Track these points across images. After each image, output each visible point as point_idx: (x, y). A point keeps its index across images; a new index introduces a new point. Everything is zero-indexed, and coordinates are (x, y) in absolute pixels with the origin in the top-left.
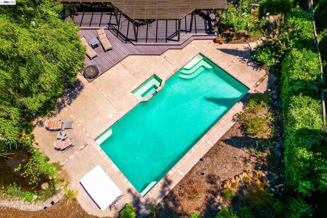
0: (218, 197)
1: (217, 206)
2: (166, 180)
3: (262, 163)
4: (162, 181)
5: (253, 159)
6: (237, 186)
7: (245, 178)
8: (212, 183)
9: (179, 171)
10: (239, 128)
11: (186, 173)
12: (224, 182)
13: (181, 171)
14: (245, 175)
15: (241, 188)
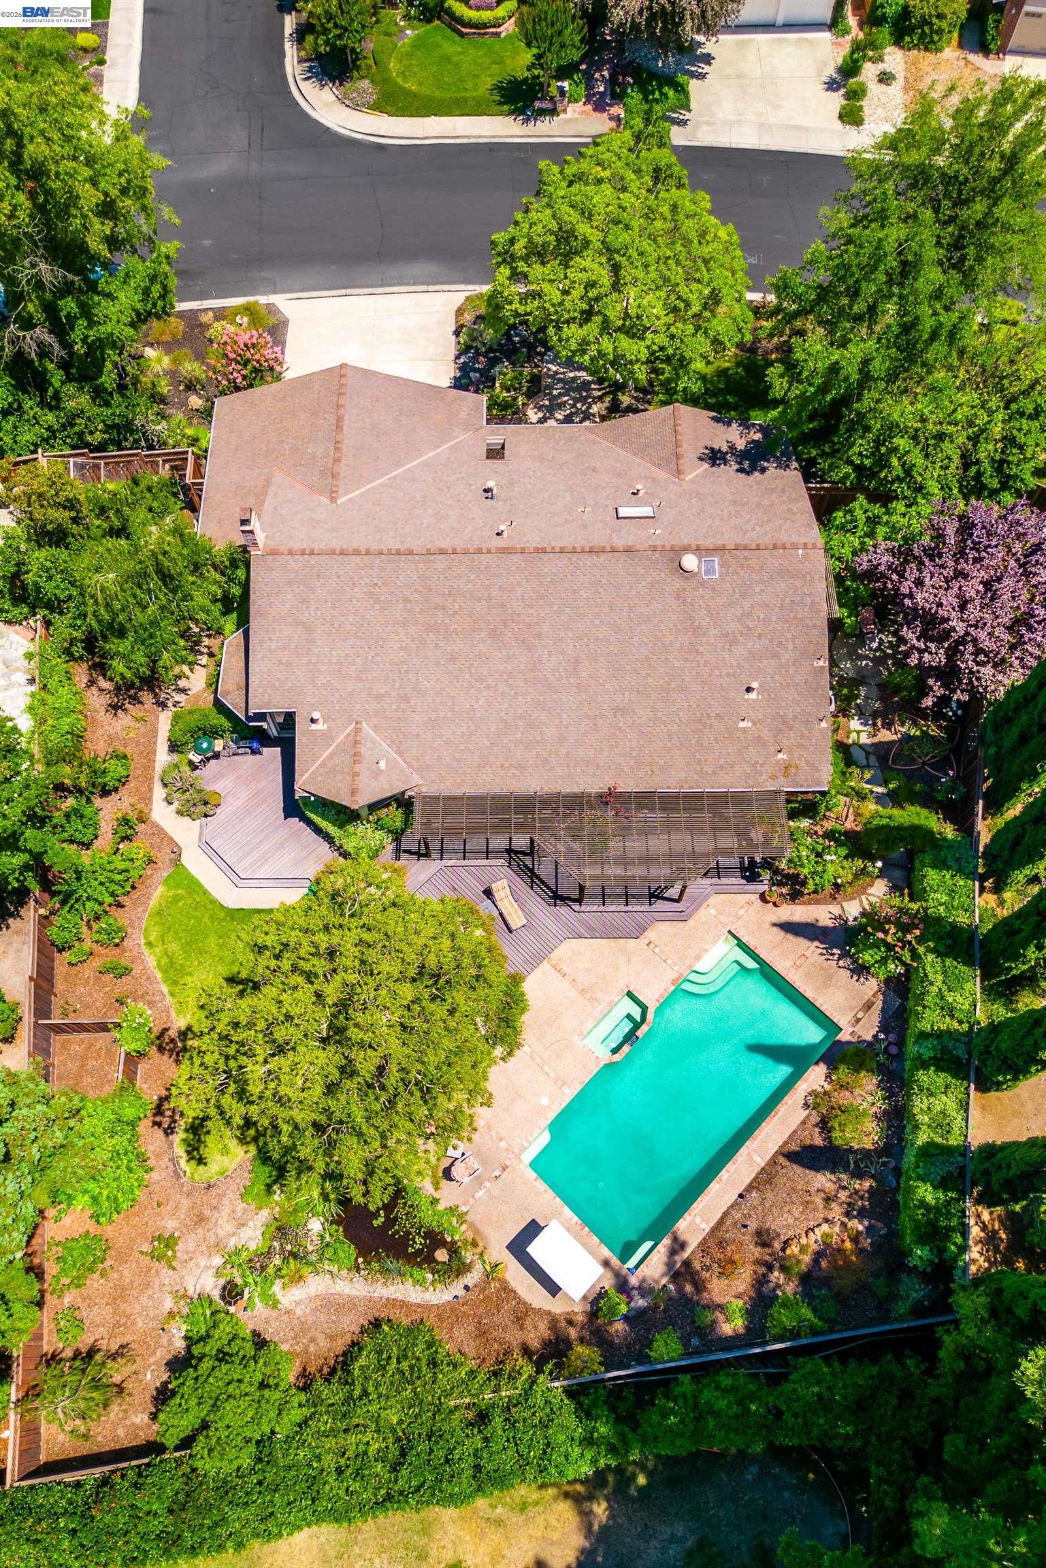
0: (776, 1274)
1: (774, 1290)
2: (675, 1239)
3: (860, 1203)
4: (666, 1241)
5: (843, 1195)
6: (810, 1250)
7: (825, 1235)
8: (764, 1245)
9: (698, 1220)
10: (817, 1125)
11: (712, 1224)
12: (786, 1243)
13: (703, 1220)
14: (825, 1227)
15: (818, 1255)
